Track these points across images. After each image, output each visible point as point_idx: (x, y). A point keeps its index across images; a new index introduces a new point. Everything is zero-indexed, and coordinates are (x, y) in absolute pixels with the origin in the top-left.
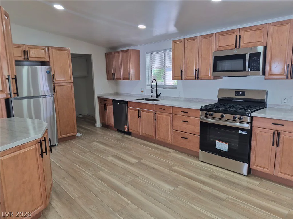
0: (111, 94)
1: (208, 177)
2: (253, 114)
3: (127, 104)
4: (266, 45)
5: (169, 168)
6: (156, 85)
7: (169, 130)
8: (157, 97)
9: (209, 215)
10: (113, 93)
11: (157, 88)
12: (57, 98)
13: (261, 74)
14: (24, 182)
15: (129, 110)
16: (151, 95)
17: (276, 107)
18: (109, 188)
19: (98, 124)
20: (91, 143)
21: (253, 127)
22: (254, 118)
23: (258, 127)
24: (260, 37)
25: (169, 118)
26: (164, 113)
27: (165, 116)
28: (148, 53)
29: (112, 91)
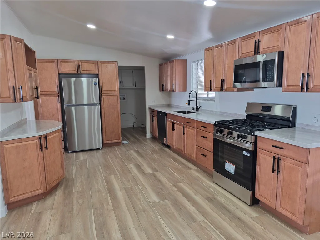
0: (163, 106)
1: (205, 198)
2: (257, 133)
3: (166, 115)
4: (283, 50)
5: (173, 183)
6: (197, 97)
7: (193, 145)
8: (197, 110)
9: (166, 231)
10: (165, 105)
11: (197, 100)
12: (104, 107)
13: (275, 86)
14: (24, 167)
15: (167, 122)
16: (192, 108)
17: (305, 128)
18: (106, 190)
19: (148, 135)
20: (129, 151)
21: (257, 149)
22: (258, 138)
23: (262, 148)
24: (278, 41)
25: (194, 132)
26: (191, 127)
27: (191, 130)
28: (193, 62)
29: (164, 103)
